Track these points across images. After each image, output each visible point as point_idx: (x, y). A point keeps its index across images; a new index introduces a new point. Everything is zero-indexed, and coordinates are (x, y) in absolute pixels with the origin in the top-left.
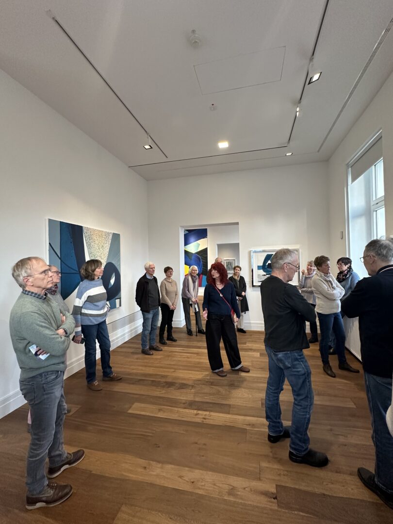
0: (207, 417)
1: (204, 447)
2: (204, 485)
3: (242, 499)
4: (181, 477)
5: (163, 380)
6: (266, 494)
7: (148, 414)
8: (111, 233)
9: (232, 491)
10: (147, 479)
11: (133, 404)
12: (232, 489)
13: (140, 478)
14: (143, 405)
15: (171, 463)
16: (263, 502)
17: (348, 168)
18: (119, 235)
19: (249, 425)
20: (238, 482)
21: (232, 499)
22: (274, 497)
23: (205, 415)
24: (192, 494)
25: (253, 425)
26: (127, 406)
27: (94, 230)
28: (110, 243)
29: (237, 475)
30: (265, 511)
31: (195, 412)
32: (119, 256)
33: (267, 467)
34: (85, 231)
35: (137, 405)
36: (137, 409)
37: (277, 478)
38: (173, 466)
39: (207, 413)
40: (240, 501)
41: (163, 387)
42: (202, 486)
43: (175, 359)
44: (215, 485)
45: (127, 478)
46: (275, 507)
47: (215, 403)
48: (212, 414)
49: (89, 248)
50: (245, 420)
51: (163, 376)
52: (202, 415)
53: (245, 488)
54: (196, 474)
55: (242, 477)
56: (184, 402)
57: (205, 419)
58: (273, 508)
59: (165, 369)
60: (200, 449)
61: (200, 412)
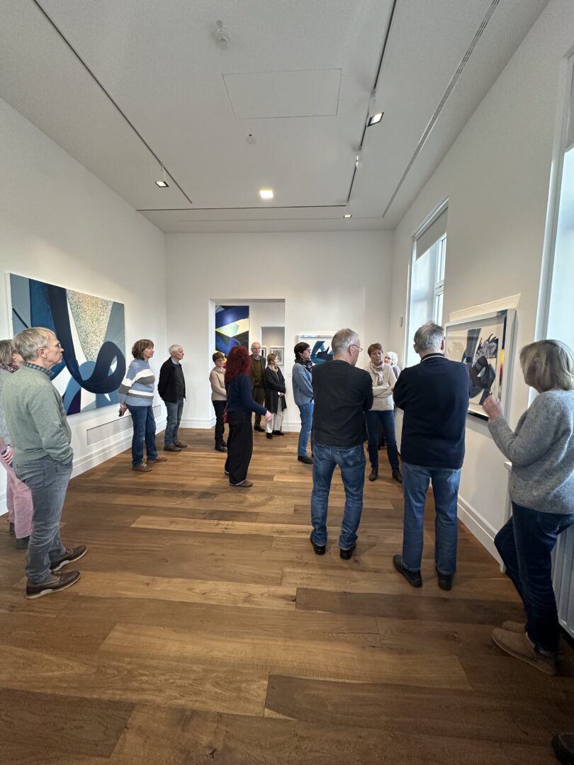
0: (229, 527)
1: (222, 557)
2: (217, 596)
3: (257, 604)
4: (190, 590)
5: (179, 489)
6: (284, 597)
7: (156, 527)
8: (110, 301)
9: (248, 598)
10: (150, 595)
11: (138, 517)
12: (249, 596)
13: (140, 595)
14: (151, 518)
15: (179, 577)
16: (280, 605)
17: (414, 241)
18: (123, 305)
19: (277, 532)
20: (255, 589)
21: (247, 605)
22: (293, 599)
23: (227, 525)
24: (201, 605)
25: (281, 532)
26: (128, 520)
27: (85, 296)
28: (109, 315)
29: (256, 582)
30: (281, 614)
31: (216, 522)
32: (124, 334)
33: (290, 573)
34: (69, 295)
35: (142, 518)
36: (143, 522)
37: (299, 582)
38: (182, 580)
39: (230, 522)
40: (256, 607)
41: (178, 497)
42: (214, 596)
43: (196, 465)
44: (229, 594)
45: (125, 596)
46: (292, 608)
47: (240, 512)
48: (236, 523)
49: (76, 321)
50: (273, 527)
51: (179, 485)
52: (224, 525)
53: (262, 595)
54: (209, 585)
55: (262, 584)
56: (203, 512)
57: (226, 529)
58: (290, 609)
59: (182, 477)
60: (216, 560)
61: (221, 522)
